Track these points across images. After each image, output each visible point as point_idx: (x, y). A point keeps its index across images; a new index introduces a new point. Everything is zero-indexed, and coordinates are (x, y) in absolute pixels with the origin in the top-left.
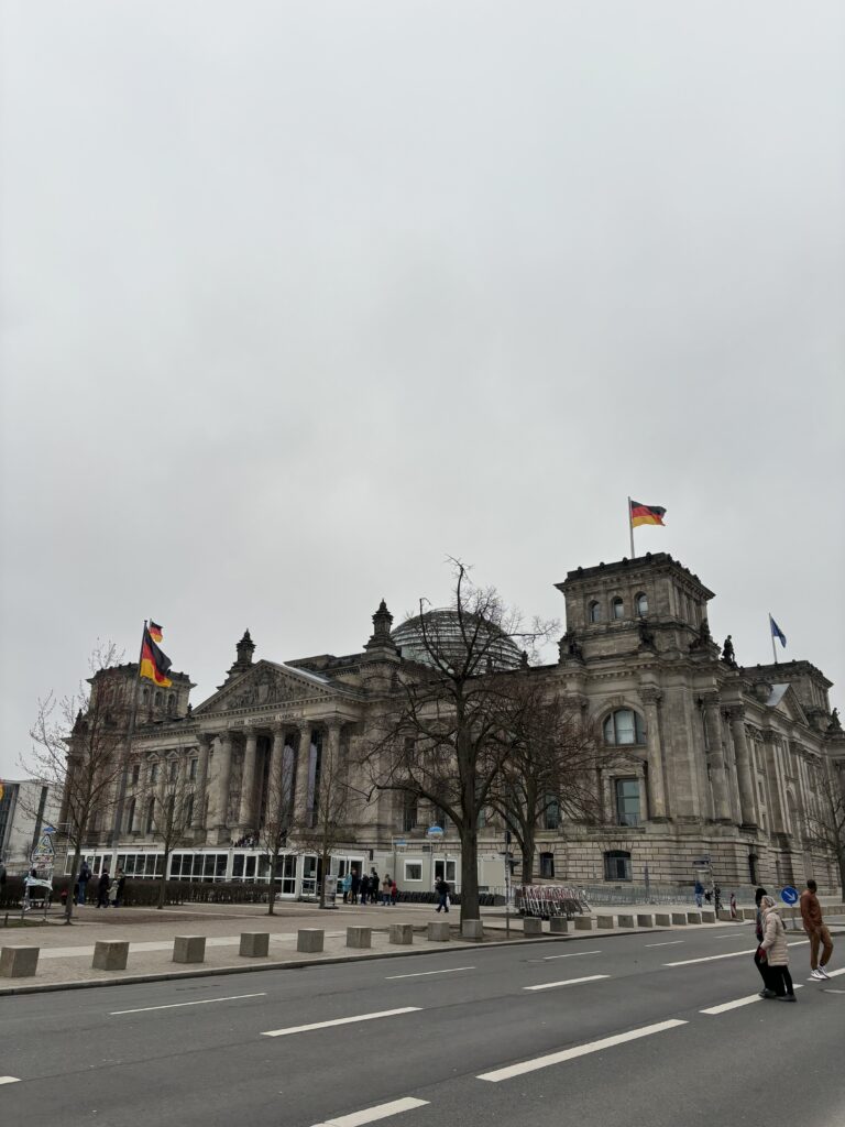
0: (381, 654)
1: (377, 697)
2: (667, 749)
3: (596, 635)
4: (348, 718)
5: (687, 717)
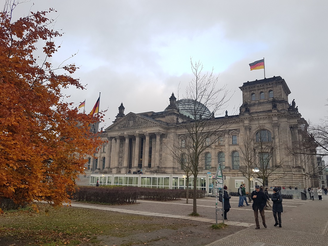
0: (173, 111)
1: (172, 125)
3: (254, 105)
4: (163, 132)
5: (288, 132)
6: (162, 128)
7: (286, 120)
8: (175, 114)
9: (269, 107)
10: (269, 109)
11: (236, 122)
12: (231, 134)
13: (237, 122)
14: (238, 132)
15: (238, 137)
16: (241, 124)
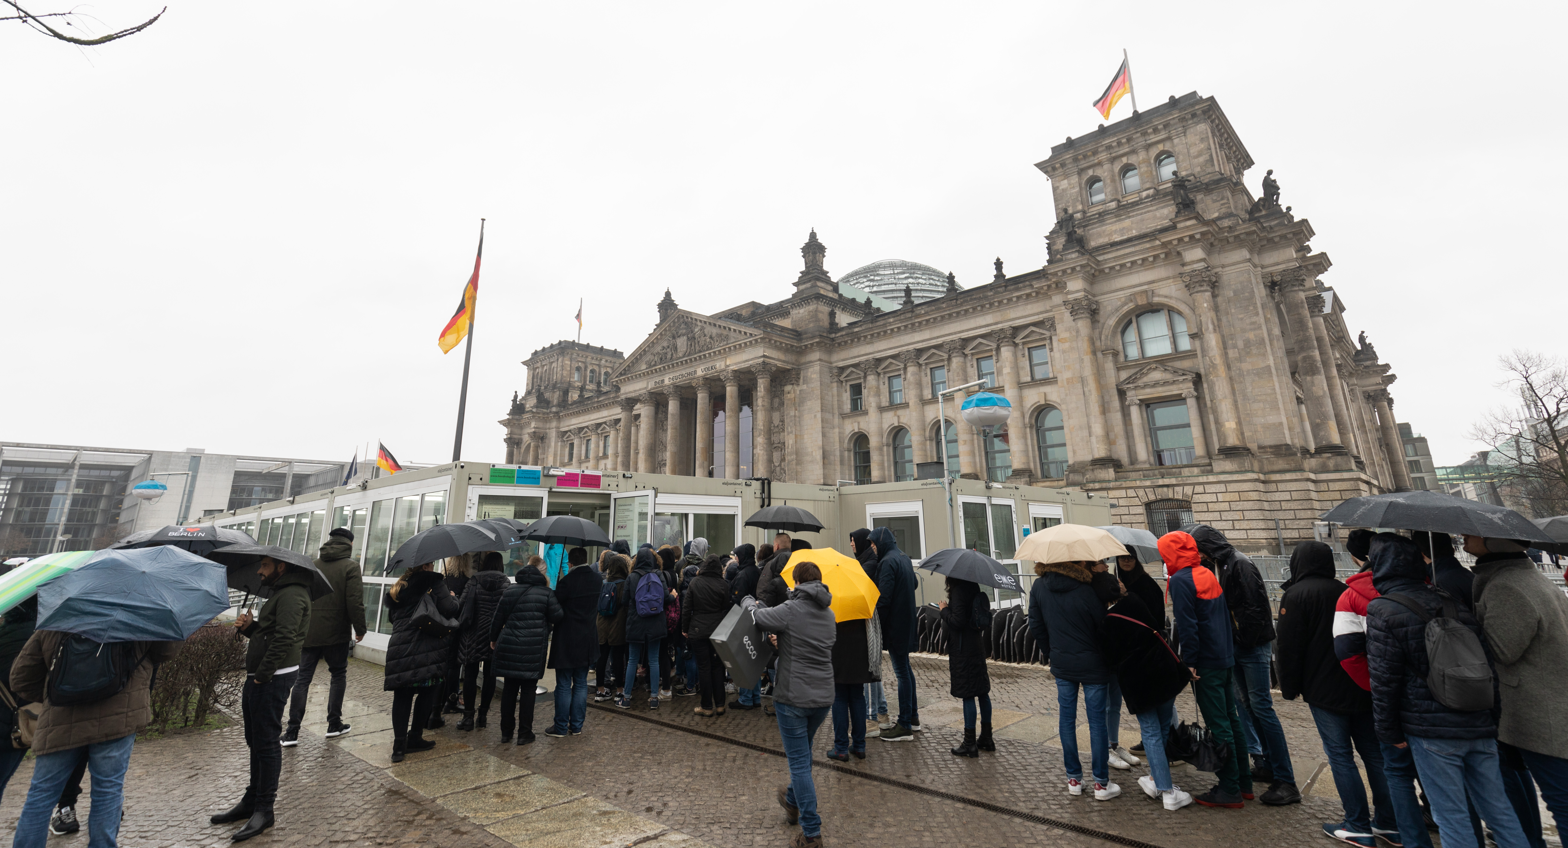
0: (814, 291)
1: (813, 337)
2: (1232, 353)
3: (1102, 216)
4: (779, 364)
5: (1259, 305)
6: (778, 347)
7: (1245, 253)
8: (819, 297)
9: (1164, 213)
10: (1166, 223)
11: (1037, 293)
12: (1024, 343)
13: (1040, 295)
14: (1048, 334)
15: (1051, 350)
16: (1057, 299)
